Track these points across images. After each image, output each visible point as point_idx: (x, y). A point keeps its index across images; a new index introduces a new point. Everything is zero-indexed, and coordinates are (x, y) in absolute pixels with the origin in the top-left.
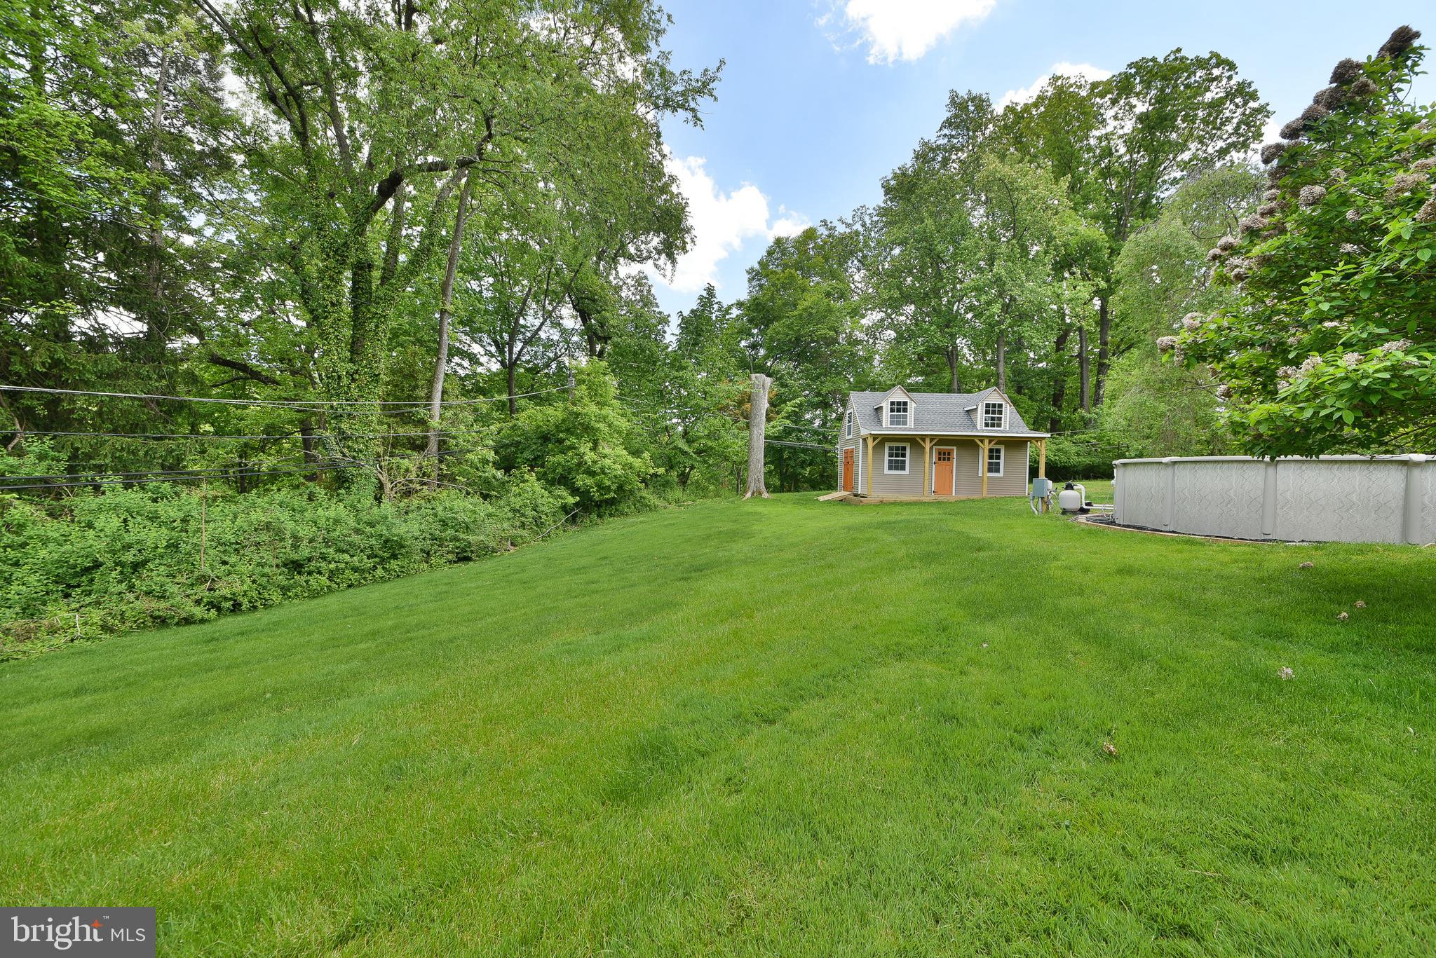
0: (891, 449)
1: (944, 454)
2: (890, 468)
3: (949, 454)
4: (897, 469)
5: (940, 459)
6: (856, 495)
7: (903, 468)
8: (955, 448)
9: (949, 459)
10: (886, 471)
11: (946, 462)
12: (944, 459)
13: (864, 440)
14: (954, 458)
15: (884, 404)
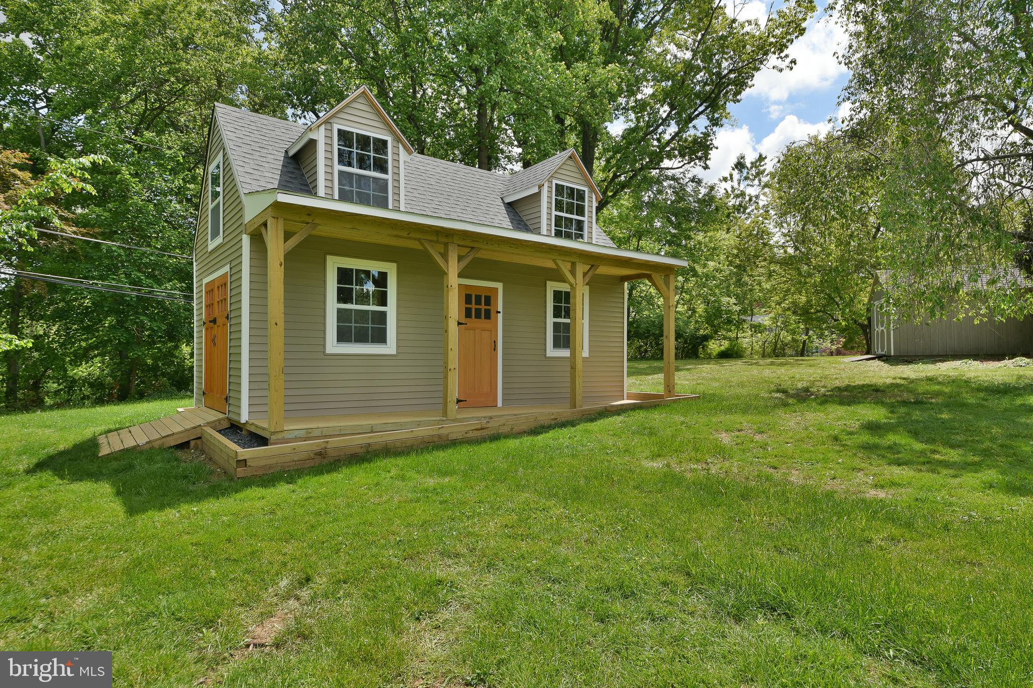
0: (344, 275)
1: (478, 301)
2: (343, 336)
3: (488, 300)
4: (361, 338)
5: (468, 314)
6: (233, 429)
7: (380, 337)
8: (499, 286)
9: (488, 315)
10: (333, 346)
11: (482, 323)
12: (478, 316)
13: (258, 239)
14: (500, 312)
15: (320, 136)
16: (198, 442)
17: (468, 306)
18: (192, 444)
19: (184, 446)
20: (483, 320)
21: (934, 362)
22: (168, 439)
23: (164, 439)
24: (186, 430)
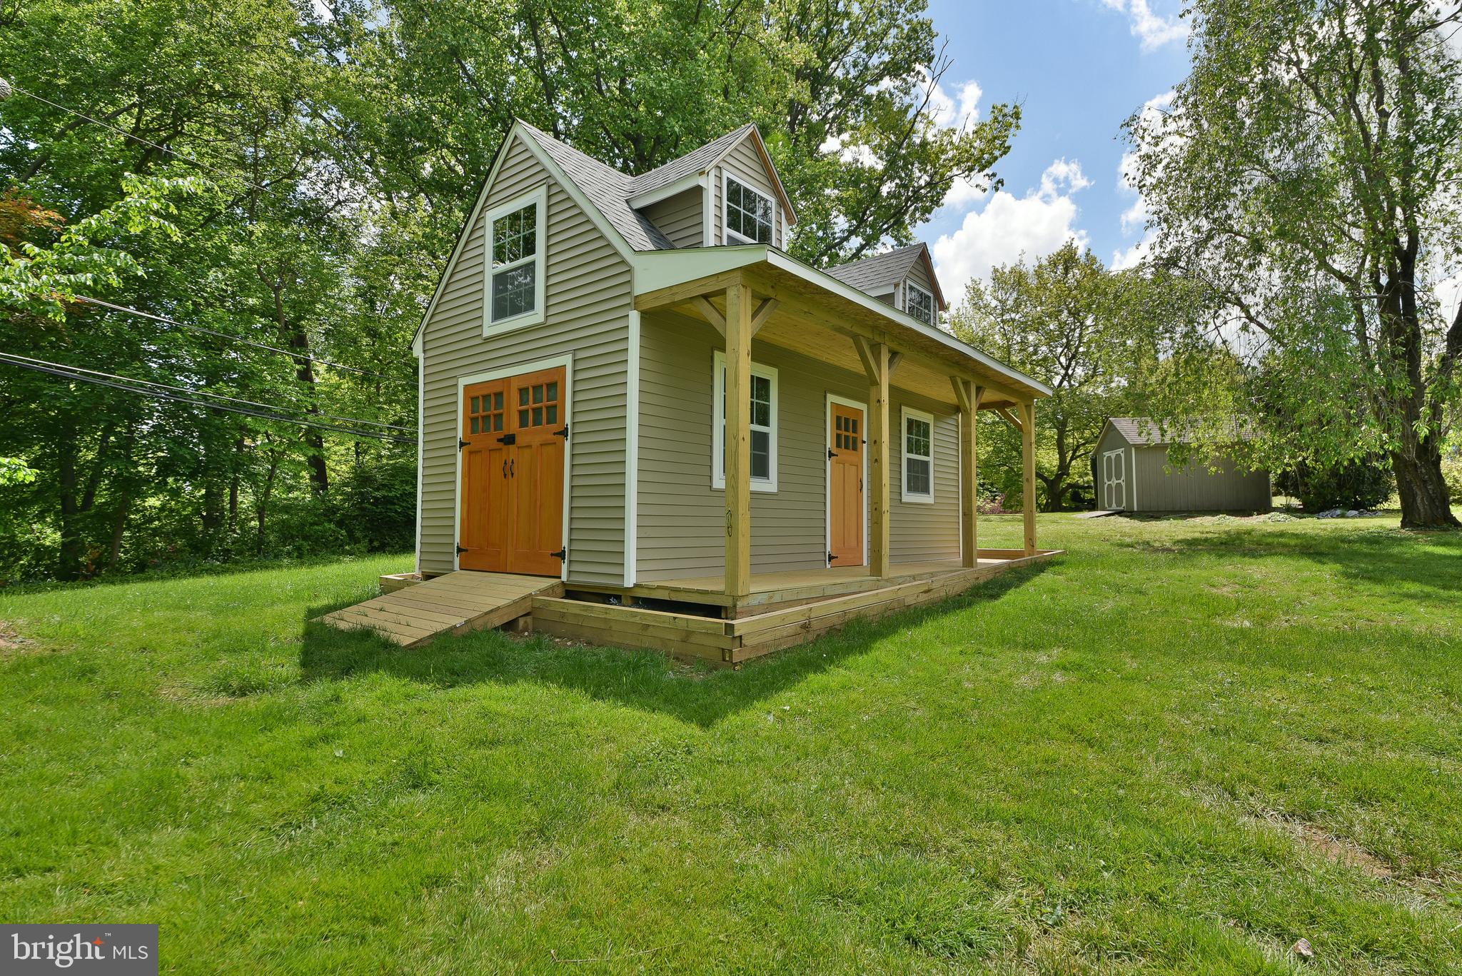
1: (847, 427)
3: (855, 427)
5: (839, 442)
7: (761, 468)
8: (865, 409)
9: (854, 446)
10: (719, 478)
11: (849, 456)
12: (846, 446)
14: (864, 442)
15: (709, 183)
16: (529, 619)
17: (839, 432)
18: (521, 622)
19: (510, 626)
20: (850, 452)
21: (1185, 518)
22: (492, 616)
23: (487, 616)
24: (515, 602)
